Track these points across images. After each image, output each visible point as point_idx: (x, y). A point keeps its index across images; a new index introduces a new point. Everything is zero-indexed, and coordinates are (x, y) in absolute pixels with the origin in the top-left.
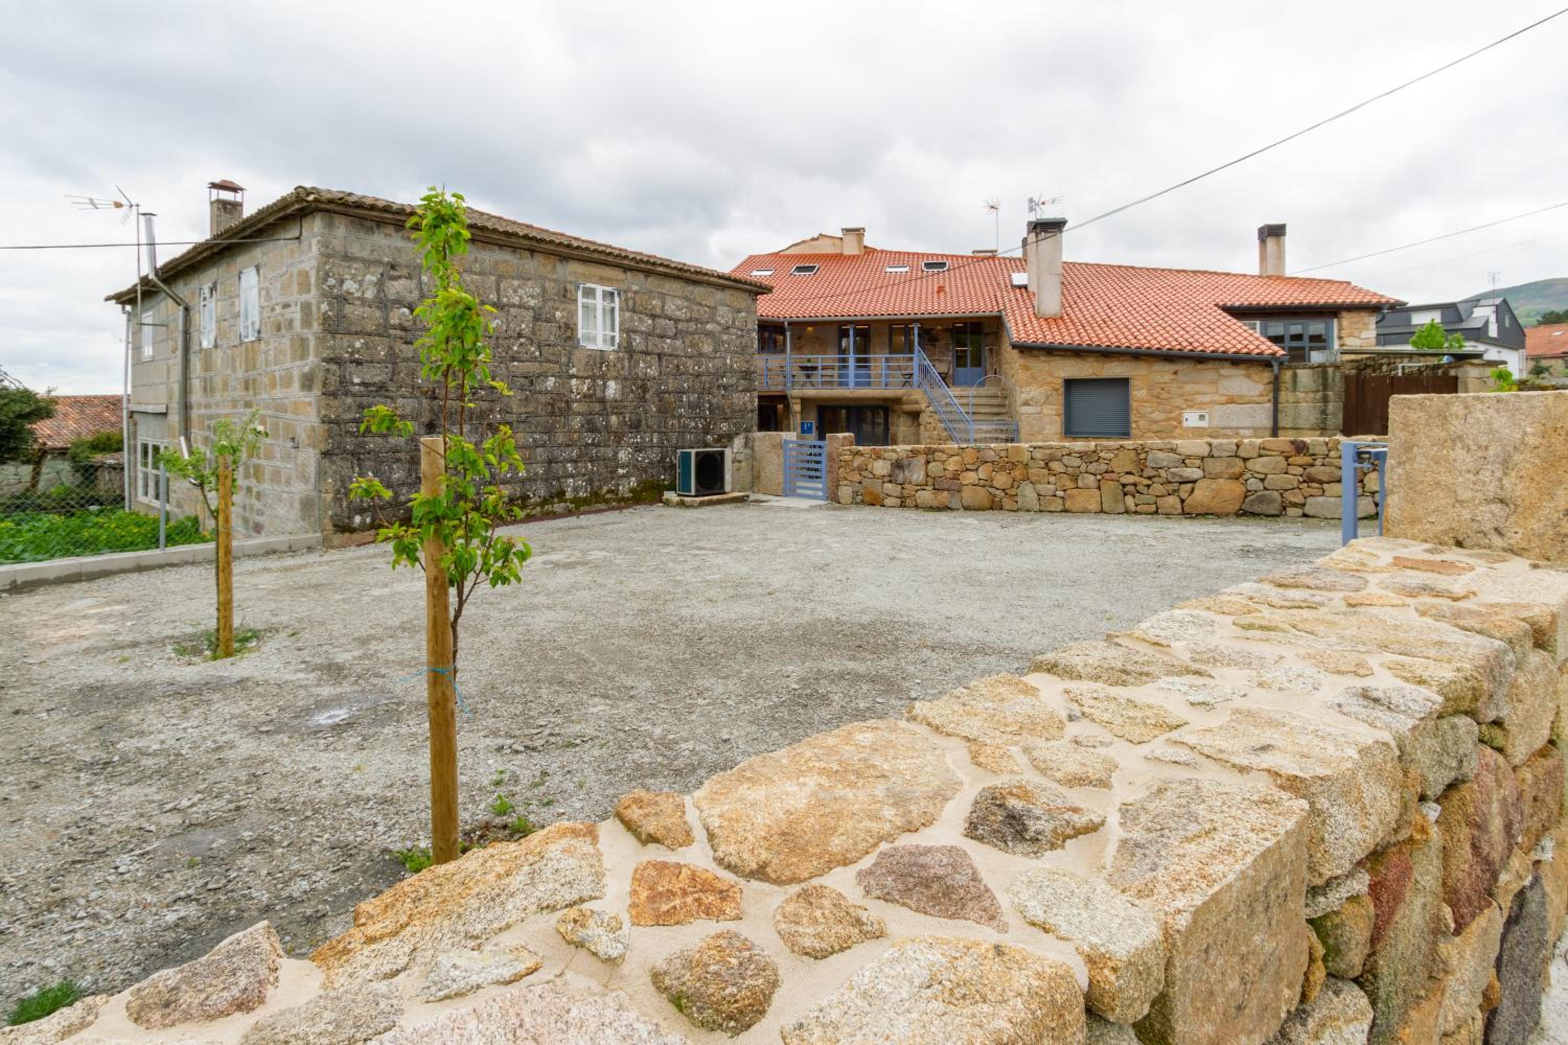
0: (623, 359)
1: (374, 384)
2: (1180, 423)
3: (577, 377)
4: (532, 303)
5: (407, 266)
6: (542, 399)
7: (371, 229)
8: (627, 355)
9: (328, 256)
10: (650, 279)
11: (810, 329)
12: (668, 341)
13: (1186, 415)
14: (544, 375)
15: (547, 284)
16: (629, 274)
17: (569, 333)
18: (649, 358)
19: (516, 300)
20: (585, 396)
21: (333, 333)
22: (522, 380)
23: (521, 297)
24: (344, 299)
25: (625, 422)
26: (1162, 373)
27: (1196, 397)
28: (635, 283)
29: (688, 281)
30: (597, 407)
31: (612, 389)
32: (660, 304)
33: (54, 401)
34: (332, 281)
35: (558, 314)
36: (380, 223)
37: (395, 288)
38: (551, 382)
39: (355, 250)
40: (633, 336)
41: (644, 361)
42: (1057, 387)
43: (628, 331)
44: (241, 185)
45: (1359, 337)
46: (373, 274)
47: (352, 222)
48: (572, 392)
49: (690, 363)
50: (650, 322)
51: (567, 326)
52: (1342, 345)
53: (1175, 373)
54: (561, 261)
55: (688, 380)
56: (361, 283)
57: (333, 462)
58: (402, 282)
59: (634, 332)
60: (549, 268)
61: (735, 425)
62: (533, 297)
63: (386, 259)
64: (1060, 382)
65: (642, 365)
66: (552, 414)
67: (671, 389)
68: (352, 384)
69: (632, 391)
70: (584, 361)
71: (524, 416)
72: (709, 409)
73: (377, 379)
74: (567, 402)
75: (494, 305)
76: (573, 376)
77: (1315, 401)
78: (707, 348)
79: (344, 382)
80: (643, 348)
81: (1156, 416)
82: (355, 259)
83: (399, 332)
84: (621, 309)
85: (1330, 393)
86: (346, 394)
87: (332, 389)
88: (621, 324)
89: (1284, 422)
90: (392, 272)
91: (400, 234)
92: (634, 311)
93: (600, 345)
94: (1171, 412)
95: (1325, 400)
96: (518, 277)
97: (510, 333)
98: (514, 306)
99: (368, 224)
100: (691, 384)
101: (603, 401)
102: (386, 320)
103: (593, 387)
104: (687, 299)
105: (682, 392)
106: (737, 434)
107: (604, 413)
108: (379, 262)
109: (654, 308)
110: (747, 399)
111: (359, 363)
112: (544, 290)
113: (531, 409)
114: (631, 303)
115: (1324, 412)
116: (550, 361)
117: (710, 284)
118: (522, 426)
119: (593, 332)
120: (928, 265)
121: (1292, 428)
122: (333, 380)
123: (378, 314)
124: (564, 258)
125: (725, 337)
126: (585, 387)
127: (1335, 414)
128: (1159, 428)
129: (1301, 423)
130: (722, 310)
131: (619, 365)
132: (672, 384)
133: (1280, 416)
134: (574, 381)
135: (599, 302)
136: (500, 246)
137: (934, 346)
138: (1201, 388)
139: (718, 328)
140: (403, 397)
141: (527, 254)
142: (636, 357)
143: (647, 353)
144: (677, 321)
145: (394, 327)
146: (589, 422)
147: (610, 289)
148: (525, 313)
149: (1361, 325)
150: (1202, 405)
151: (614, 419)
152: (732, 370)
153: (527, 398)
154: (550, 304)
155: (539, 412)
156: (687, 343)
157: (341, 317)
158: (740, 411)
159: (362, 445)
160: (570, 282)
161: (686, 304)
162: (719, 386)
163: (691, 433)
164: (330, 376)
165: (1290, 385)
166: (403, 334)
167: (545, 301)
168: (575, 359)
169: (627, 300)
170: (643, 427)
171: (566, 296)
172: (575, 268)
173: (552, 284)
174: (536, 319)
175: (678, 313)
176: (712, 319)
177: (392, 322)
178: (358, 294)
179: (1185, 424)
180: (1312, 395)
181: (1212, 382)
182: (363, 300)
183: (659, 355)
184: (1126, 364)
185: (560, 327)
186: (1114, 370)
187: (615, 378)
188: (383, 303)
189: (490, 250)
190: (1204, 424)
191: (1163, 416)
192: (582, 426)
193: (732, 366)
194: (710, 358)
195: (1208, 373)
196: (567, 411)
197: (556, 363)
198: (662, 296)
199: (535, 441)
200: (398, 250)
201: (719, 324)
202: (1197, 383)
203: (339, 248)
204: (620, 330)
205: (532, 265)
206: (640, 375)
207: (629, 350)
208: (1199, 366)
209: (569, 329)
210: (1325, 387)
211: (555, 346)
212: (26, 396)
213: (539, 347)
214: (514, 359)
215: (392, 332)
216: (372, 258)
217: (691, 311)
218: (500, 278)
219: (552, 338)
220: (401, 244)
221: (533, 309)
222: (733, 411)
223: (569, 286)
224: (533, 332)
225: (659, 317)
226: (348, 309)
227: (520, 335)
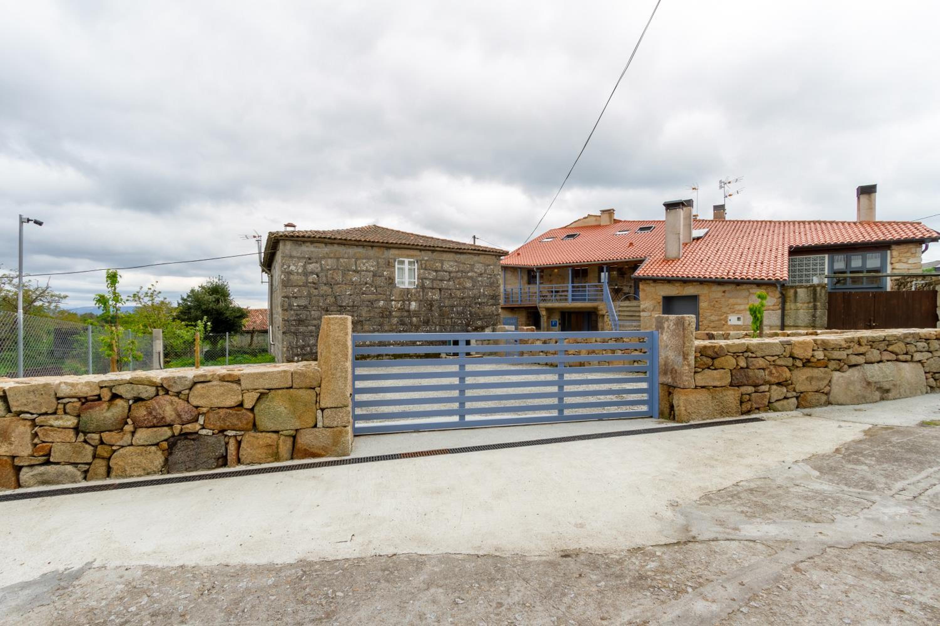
0: (420, 292)
1: (302, 306)
2: (727, 322)
3: (395, 301)
4: (372, 269)
5: (316, 258)
6: (378, 310)
7: (301, 244)
8: (421, 290)
9: (284, 257)
10: (435, 254)
11: (556, 270)
12: (445, 282)
13: (730, 318)
14: (378, 300)
15: (380, 260)
16: (423, 252)
17: (391, 281)
18: (434, 291)
19: (364, 268)
20: (399, 309)
21: (286, 286)
22: (368, 303)
23: (367, 267)
24: (290, 273)
25: (421, 321)
26: (717, 292)
27: (736, 306)
28: (426, 256)
29: (456, 253)
30: (406, 314)
31: (414, 305)
32: (440, 265)
33: (249, 312)
34: (285, 267)
35: (385, 273)
36: (304, 242)
37: (310, 267)
38: (382, 303)
39: (294, 254)
40: (425, 281)
41: (431, 292)
42: (659, 301)
43: (422, 279)
44: (295, 225)
45: (906, 263)
46: (302, 262)
47: (293, 243)
48: (392, 307)
49: (458, 293)
50: (434, 274)
51: (390, 278)
52: (893, 269)
53: (724, 292)
54: (387, 249)
55: (456, 300)
56: (297, 266)
57: (286, 336)
58: (314, 264)
59: (425, 279)
60: (381, 253)
61: (486, 322)
62: (373, 266)
63: (307, 256)
64: (661, 297)
65: (430, 294)
66: (382, 317)
67: (446, 305)
68: (294, 306)
69: (425, 306)
70: (398, 293)
71: (368, 318)
72: (470, 314)
73: (303, 304)
74: (390, 312)
75: (354, 271)
76: (392, 300)
77: (808, 308)
78: (469, 284)
79: (290, 305)
80: (431, 286)
81: (713, 318)
82: (294, 257)
83: (312, 285)
84: (418, 269)
85: (818, 304)
86: (291, 310)
87: (286, 308)
88: (418, 276)
89: (788, 322)
90: (309, 261)
91: (313, 245)
92: (425, 269)
93: (407, 286)
94: (721, 316)
95: (815, 308)
96: (365, 258)
97: (361, 282)
98: (363, 271)
99: (300, 243)
100: (458, 303)
101: (408, 311)
102: (307, 280)
103: (403, 304)
104: (456, 261)
105: (453, 306)
106: (487, 327)
107: (409, 317)
108: (304, 258)
109: (437, 267)
110: (493, 309)
111: (296, 298)
112: (378, 263)
113: (372, 315)
114: (424, 266)
115: (814, 316)
116: (381, 294)
117: (470, 253)
118: (367, 323)
119: (403, 280)
120: (641, 229)
121: (794, 326)
122: (286, 305)
123: (303, 278)
124: (388, 248)
125: (480, 279)
126: (399, 305)
127: (821, 317)
128: (715, 325)
129: (800, 323)
130: (478, 266)
131: (417, 295)
132: (447, 303)
133: (786, 318)
134: (393, 303)
135: (406, 266)
136: (357, 246)
137: (624, 277)
138: (739, 301)
139: (475, 275)
140: (314, 310)
141: (370, 248)
142: (426, 291)
143: (433, 288)
144: (450, 272)
145: (310, 283)
146: (401, 321)
147: (412, 260)
148: (368, 273)
149: (909, 254)
150: (739, 311)
151: (414, 319)
152: (484, 295)
153: (369, 311)
154: (381, 269)
155: (376, 316)
156: (456, 282)
157: (289, 280)
158: (489, 315)
159: (298, 330)
160: (391, 259)
161: (455, 264)
162: (476, 303)
163: (458, 326)
164: (285, 303)
165: (792, 298)
166: (314, 285)
167: (378, 268)
168: (394, 292)
169: (421, 264)
170: (431, 323)
171: (389, 265)
172: (393, 252)
173: (383, 260)
174: (374, 276)
175: (451, 269)
176: (472, 271)
177: (309, 281)
178: (296, 271)
179: (729, 323)
180: (806, 305)
181: (745, 297)
182: (298, 273)
183: (440, 289)
184: (698, 287)
185: (386, 279)
186: (690, 290)
187: (415, 301)
188: (306, 274)
189: (352, 248)
190: (740, 323)
191: (717, 318)
192: (398, 322)
193: (484, 293)
194: (470, 290)
195: (743, 291)
196: (390, 315)
197: (384, 294)
198: (442, 262)
199: (374, 329)
200: (312, 252)
201: (476, 272)
202: (737, 298)
203: (288, 253)
204: (418, 278)
205: (372, 252)
206: (429, 299)
207: (423, 287)
208: (738, 287)
209: (391, 280)
210: (815, 300)
211: (384, 287)
212: (240, 310)
213: (376, 289)
214: (363, 294)
215: (309, 285)
216: (301, 256)
217: (459, 267)
218: (357, 259)
219: (382, 284)
220: (313, 249)
221: (372, 271)
222: (485, 315)
223: (391, 260)
224: (373, 281)
225: (440, 271)
226: (292, 277)
227: (366, 283)
